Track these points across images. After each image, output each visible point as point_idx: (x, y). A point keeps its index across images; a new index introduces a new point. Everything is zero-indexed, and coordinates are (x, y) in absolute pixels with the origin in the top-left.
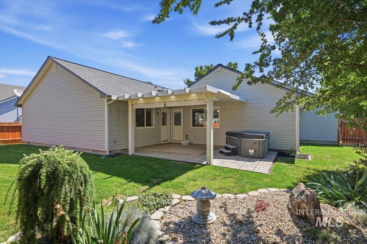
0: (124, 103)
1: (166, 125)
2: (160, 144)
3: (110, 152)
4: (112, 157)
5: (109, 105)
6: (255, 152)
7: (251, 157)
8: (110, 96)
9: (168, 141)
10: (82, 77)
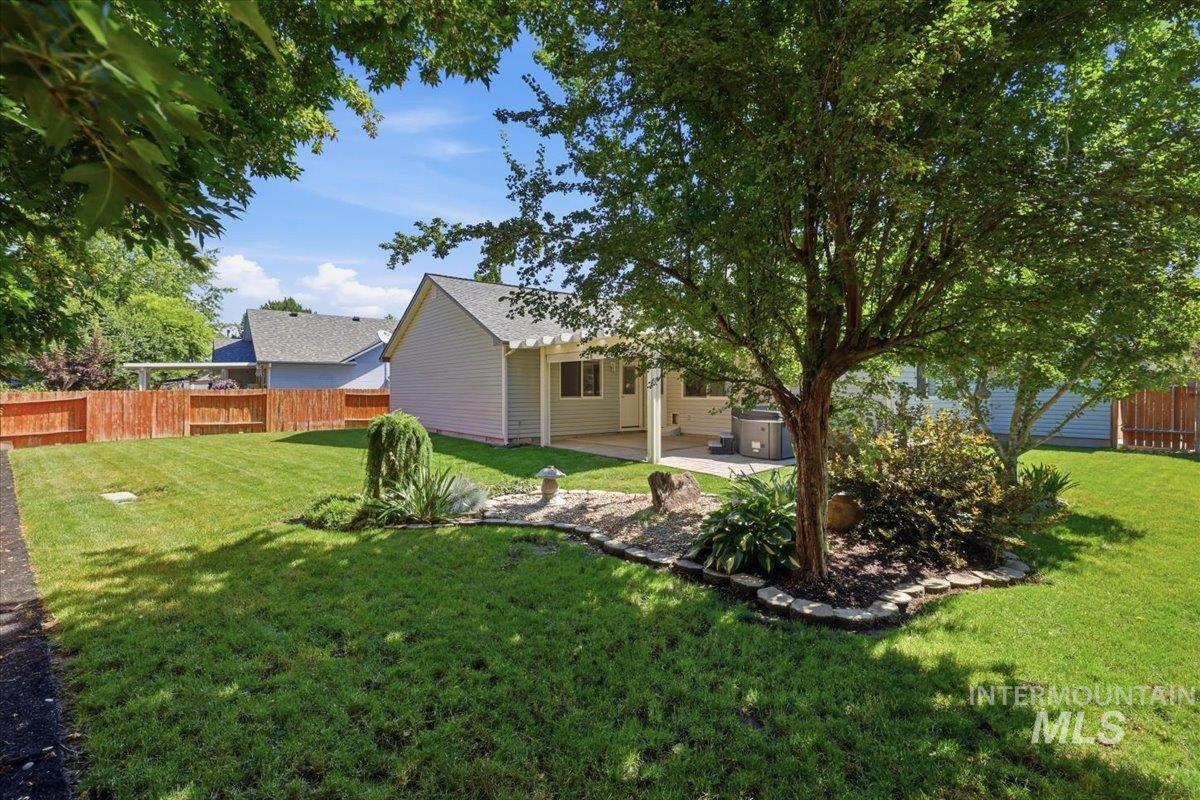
0: (534, 353)
1: (634, 393)
2: (618, 433)
3: (510, 440)
4: (517, 446)
5: (508, 358)
6: (762, 446)
7: (753, 458)
8: (507, 343)
9: (638, 426)
10: (471, 310)
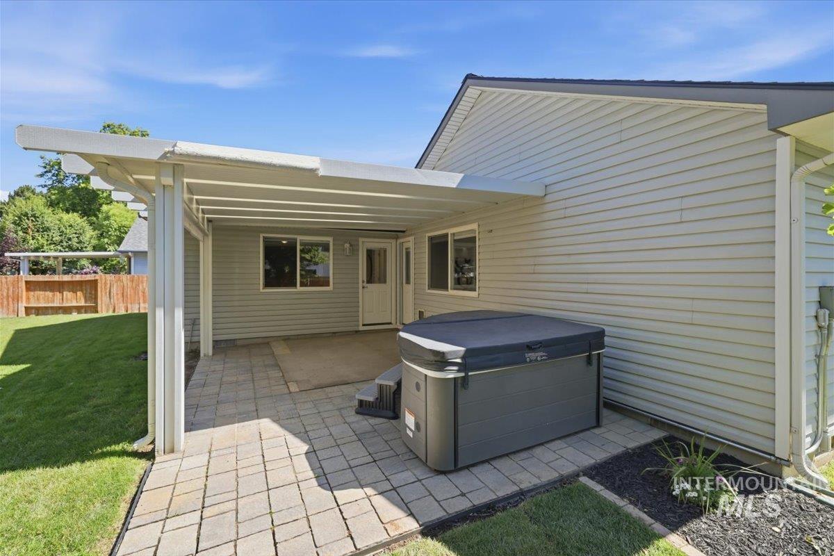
1: (385, 283)
2: (356, 332)
6: (417, 427)
7: (410, 450)
9: (390, 323)
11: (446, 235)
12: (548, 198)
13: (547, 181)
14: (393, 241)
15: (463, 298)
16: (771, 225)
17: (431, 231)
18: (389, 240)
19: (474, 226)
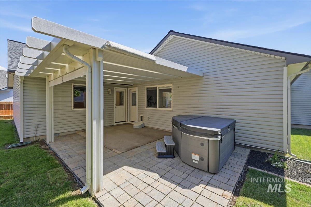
1: (123, 105)
6: (202, 159)
7: (196, 168)
9: (125, 121)
11: (156, 88)
12: (205, 77)
13: (204, 71)
14: (126, 89)
15: (165, 111)
16: (282, 90)
17: (147, 86)
18: (124, 88)
19: (171, 85)
